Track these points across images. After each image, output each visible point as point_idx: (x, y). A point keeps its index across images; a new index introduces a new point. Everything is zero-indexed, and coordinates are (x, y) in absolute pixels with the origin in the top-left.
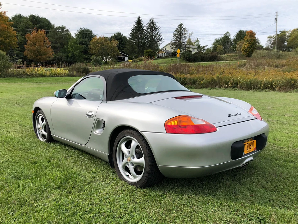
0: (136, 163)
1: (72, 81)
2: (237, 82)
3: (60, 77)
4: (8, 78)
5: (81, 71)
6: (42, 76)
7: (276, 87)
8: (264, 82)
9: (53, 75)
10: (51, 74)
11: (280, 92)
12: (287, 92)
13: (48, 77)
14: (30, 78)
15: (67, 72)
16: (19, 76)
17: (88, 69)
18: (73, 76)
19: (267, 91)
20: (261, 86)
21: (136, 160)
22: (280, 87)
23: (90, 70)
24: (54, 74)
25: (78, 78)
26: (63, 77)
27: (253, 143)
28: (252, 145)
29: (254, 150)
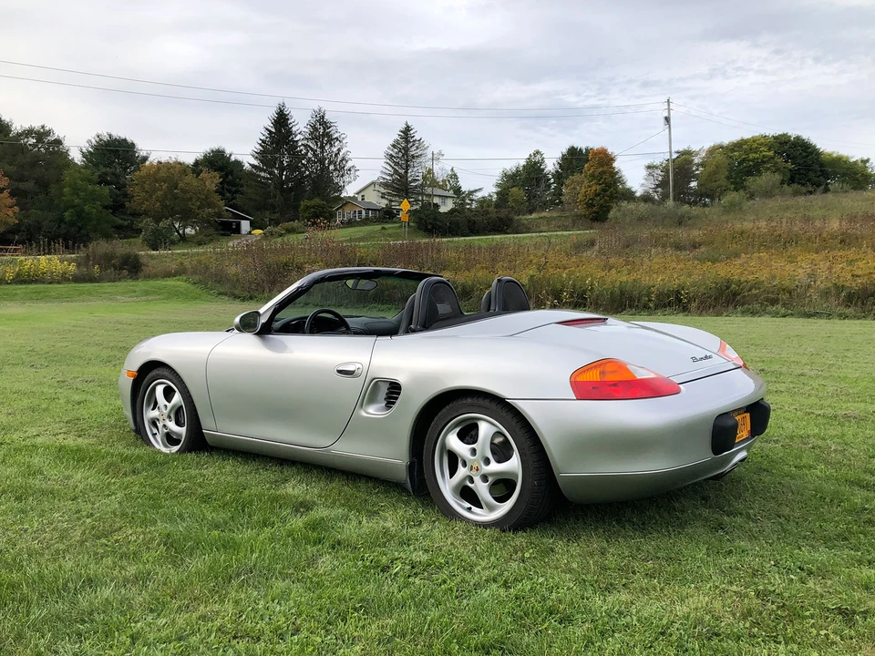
0: (493, 474)
1: (90, 294)
2: (584, 292)
3: (50, 283)
5: (114, 266)
7: (689, 301)
8: (658, 289)
9: (21, 279)
10: (18, 275)
11: (700, 315)
12: (719, 314)
13: (8, 284)
15: (72, 268)
17: (137, 257)
18: (92, 280)
19: (666, 313)
20: (650, 300)
21: (495, 467)
22: (702, 302)
23: (143, 260)
24: (29, 276)
25: (107, 287)
26: (59, 283)
27: (745, 420)
28: (744, 424)
29: (747, 436)
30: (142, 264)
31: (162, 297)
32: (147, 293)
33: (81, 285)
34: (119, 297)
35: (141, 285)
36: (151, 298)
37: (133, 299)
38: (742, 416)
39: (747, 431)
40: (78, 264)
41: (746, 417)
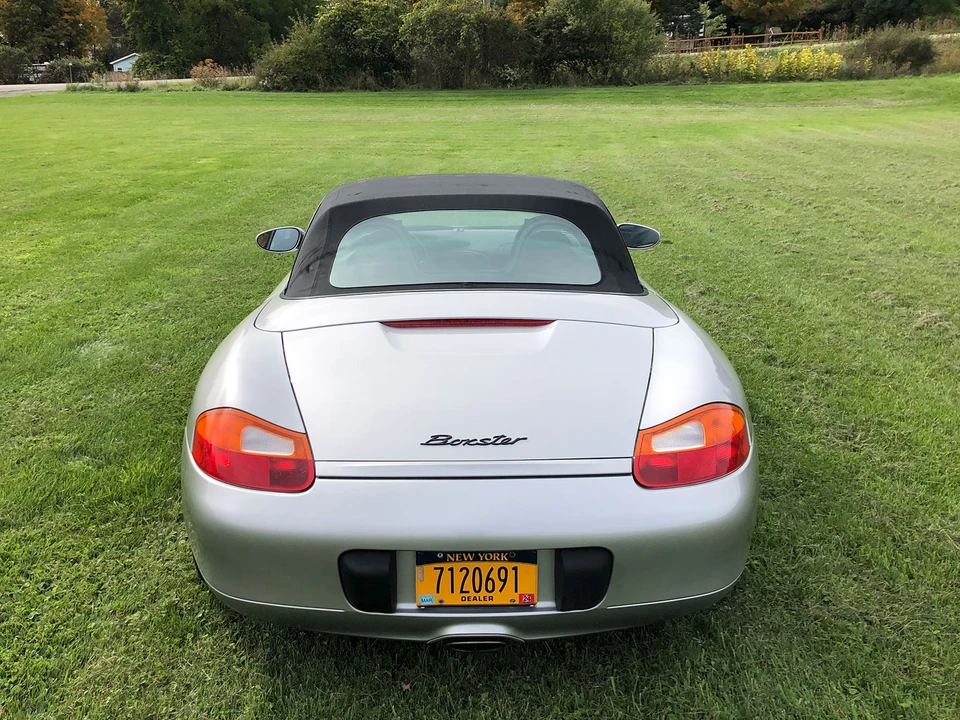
3: (811, 80)
4: (639, 89)
5: (893, 57)
6: (746, 78)
9: (784, 76)
10: (777, 71)
13: (765, 81)
14: (703, 87)
15: (837, 59)
16: (676, 78)
17: (928, 45)
18: (861, 76)
23: (940, 48)
24: (790, 71)
25: (872, 85)
26: (820, 80)
27: (511, 574)
28: (505, 581)
29: (517, 602)
30: (935, 54)
31: (936, 100)
32: (917, 94)
33: (843, 83)
34: (876, 100)
35: (919, 83)
36: (918, 101)
37: (893, 103)
38: (496, 566)
39: (517, 594)
40: (850, 56)
41: (515, 569)
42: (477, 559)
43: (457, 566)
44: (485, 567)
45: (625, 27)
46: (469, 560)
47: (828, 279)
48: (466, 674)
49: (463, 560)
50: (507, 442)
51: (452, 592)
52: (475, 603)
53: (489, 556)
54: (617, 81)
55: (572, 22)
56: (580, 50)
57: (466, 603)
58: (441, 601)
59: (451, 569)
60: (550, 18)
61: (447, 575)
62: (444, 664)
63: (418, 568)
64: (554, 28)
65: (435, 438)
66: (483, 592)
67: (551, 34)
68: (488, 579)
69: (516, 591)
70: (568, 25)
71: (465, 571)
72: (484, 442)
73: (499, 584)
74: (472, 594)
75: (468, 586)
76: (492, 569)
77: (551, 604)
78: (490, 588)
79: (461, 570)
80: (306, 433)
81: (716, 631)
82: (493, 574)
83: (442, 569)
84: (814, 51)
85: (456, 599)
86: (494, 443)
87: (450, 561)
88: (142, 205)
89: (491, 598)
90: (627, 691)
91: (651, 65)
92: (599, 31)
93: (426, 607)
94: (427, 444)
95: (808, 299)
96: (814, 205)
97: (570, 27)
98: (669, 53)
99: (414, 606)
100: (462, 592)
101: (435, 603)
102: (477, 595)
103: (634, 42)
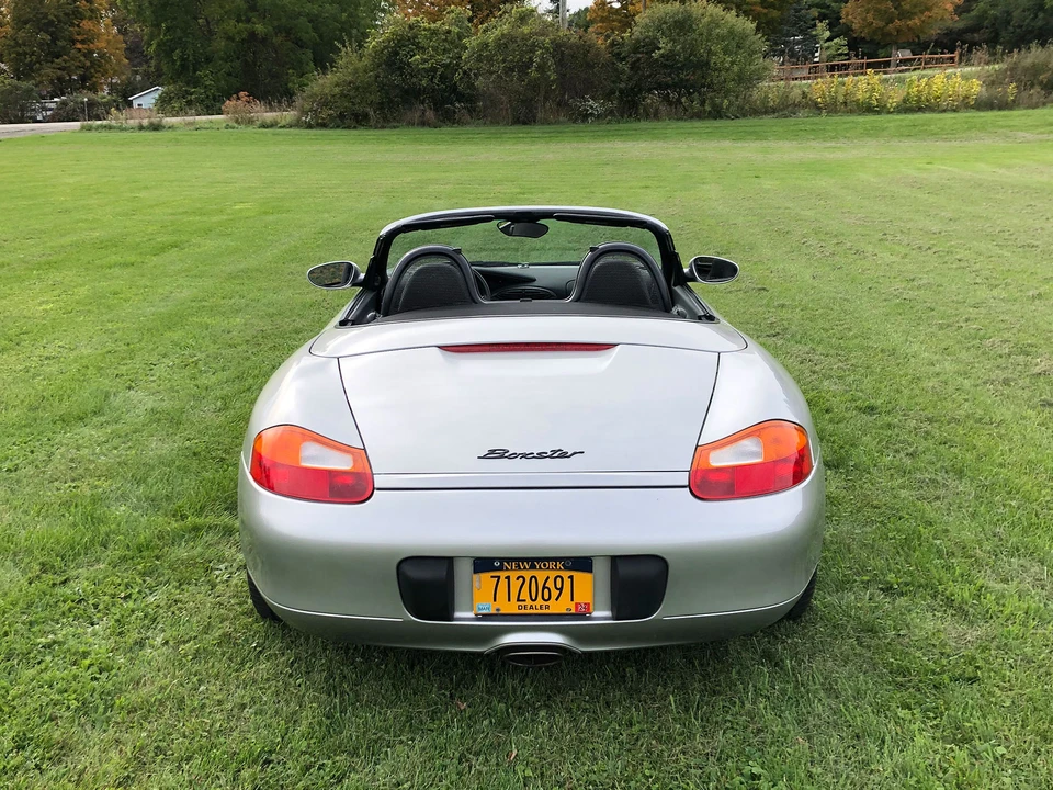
3: (944, 111)
4: (742, 122)
5: (1041, 83)
6: (868, 109)
9: (911, 106)
10: (905, 101)
13: (890, 112)
14: (817, 120)
15: (976, 88)
16: (784, 109)
18: (1004, 105)
24: (919, 101)
25: (1016, 116)
26: (955, 111)
27: (567, 582)
28: (561, 590)
29: (573, 611)
33: (982, 114)
34: (1021, 134)
37: (1040, 136)
38: (553, 574)
39: (573, 603)
40: (991, 83)
41: (571, 577)
42: (533, 567)
43: (514, 575)
44: (541, 575)
45: (726, 51)
46: (525, 568)
47: (941, 327)
48: (525, 694)
49: (520, 569)
50: (564, 455)
51: (509, 600)
52: (531, 611)
53: (545, 565)
54: (717, 114)
55: (665, 45)
56: (673, 79)
57: (523, 611)
58: (498, 610)
59: (508, 578)
60: (638, 41)
61: (503, 583)
62: (503, 686)
63: (476, 577)
64: (642, 53)
65: (492, 452)
66: (540, 601)
67: (639, 59)
68: (544, 587)
69: (572, 600)
70: (659, 49)
71: (521, 579)
72: (541, 456)
73: (555, 593)
74: (529, 602)
75: (525, 594)
76: (548, 578)
77: (608, 613)
78: (546, 597)
79: (518, 579)
80: (364, 449)
81: (782, 660)
82: (550, 584)
83: (499, 577)
84: (948, 77)
85: (512, 608)
86: (550, 457)
87: (507, 569)
88: (173, 254)
89: (547, 607)
90: (687, 710)
91: (756, 95)
92: (695, 56)
93: (483, 615)
94: (484, 457)
95: (915, 347)
96: (934, 250)
97: (662, 51)
98: (776, 81)
99: (471, 615)
100: (518, 600)
101: (493, 611)
102: (534, 604)
103: (736, 68)
